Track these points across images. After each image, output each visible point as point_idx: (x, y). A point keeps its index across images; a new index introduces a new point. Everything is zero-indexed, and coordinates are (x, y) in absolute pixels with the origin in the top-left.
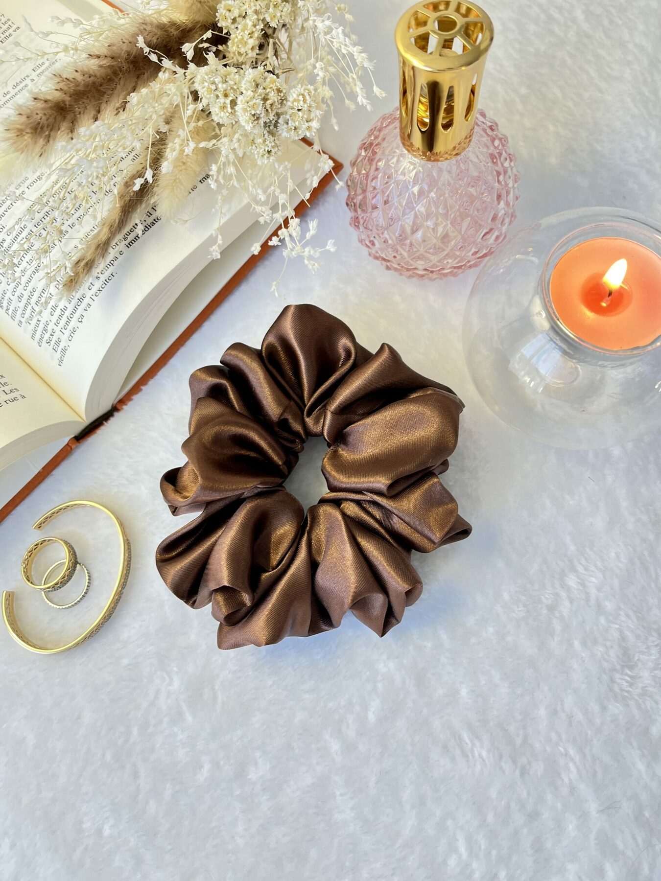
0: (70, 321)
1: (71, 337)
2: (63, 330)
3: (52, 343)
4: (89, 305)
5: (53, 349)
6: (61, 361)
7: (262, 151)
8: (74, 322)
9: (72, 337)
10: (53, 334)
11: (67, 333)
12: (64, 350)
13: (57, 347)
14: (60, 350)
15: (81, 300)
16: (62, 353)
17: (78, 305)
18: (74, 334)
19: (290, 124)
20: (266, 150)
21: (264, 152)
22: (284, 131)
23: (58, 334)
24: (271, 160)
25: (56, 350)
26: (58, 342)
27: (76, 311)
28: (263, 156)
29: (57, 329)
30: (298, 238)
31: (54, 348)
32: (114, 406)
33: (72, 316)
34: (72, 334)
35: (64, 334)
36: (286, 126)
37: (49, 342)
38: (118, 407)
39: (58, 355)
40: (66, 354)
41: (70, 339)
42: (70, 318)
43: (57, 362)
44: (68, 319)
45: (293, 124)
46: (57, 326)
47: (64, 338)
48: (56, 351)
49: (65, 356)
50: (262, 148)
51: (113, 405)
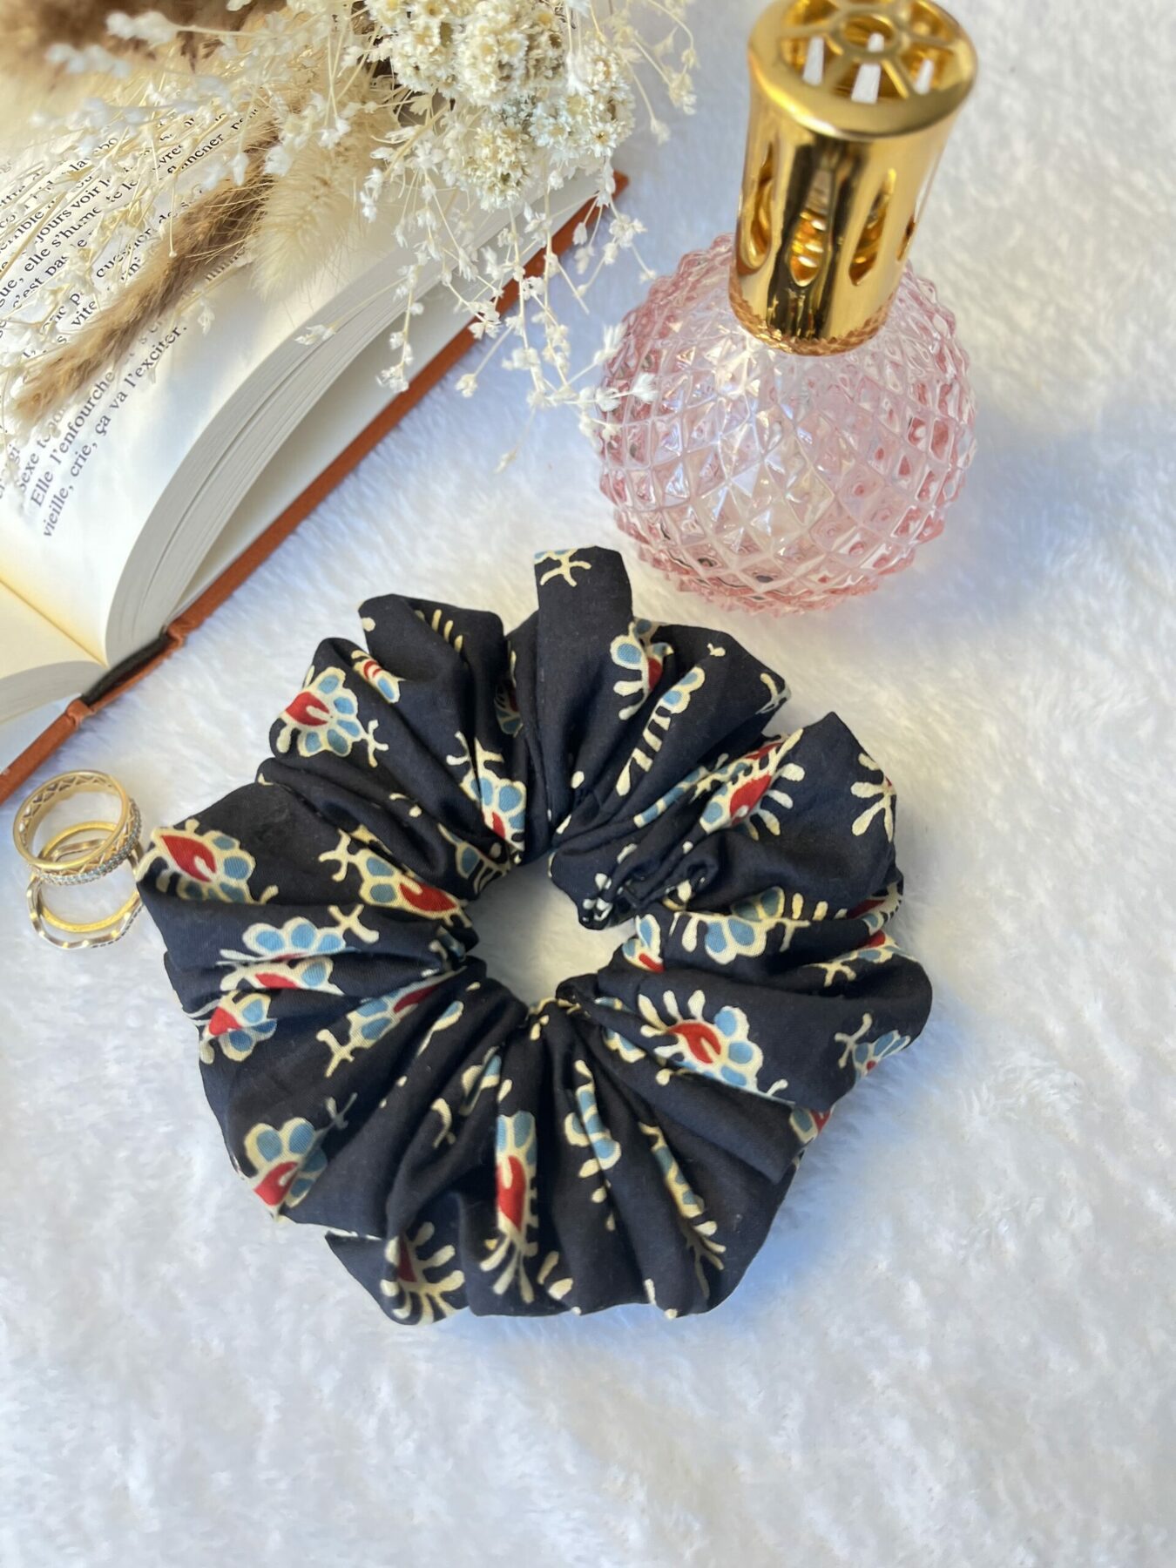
0: (76, 432)
1: (77, 467)
2: (59, 455)
3: (31, 486)
4: (123, 394)
5: (32, 498)
6: (52, 523)
7: (490, 177)
8: (85, 434)
9: (81, 466)
10: (32, 465)
11: (67, 459)
12: (60, 499)
13: (41, 492)
14: (49, 497)
15: (103, 386)
16: (54, 506)
17: (95, 398)
18: (85, 459)
19: (562, 120)
20: (499, 175)
21: (493, 179)
22: (546, 130)
23: (44, 462)
24: (509, 198)
25: (40, 500)
26: (44, 484)
27: (90, 410)
28: (491, 189)
29: (44, 454)
30: (565, 370)
31: (35, 497)
32: (165, 630)
33: (80, 422)
34: (81, 461)
35: (59, 462)
36: (552, 120)
37: (23, 485)
38: (176, 635)
39: (45, 511)
40: (64, 507)
41: (75, 471)
42: (75, 427)
43: (42, 527)
44: (71, 428)
45: (570, 120)
46: (44, 447)
47: (60, 471)
48: (40, 504)
49: (62, 512)
50: (488, 169)
51: (163, 628)
